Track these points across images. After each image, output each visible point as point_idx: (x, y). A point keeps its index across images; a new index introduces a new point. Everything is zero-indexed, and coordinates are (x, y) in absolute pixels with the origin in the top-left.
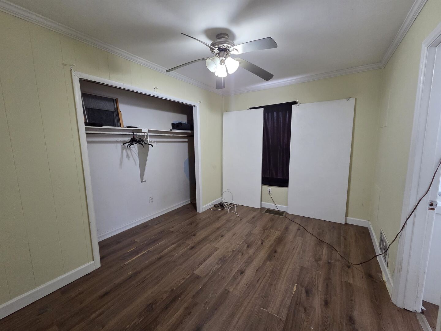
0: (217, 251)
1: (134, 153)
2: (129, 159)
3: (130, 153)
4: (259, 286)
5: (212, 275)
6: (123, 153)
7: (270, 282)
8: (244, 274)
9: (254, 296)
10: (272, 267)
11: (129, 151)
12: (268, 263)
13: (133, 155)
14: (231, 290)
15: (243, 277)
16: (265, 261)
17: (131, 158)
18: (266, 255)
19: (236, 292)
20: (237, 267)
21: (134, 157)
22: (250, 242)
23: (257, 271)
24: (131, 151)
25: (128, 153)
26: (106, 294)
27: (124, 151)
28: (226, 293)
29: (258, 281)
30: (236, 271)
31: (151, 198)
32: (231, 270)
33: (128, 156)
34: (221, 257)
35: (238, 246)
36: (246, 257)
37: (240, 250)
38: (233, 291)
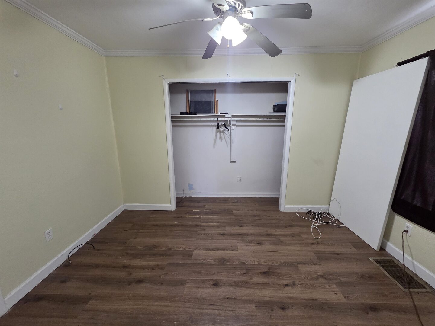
0: (232, 251)
1: (227, 136)
2: (221, 141)
3: (223, 135)
4: (205, 309)
5: (198, 263)
6: (217, 135)
7: (217, 319)
8: (215, 287)
9: (188, 309)
10: (247, 312)
11: (222, 134)
12: (253, 306)
13: (226, 138)
14: (187, 285)
15: (210, 288)
16: (253, 301)
17: (224, 140)
18: (266, 299)
19: (188, 290)
20: (221, 277)
21: (226, 139)
22: (275, 271)
23: (228, 298)
24: (224, 134)
25: (222, 135)
26: (157, 225)
27: (218, 134)
28: (182, 283)
29: (212, 305)
30: (216, 279)
31: (238, 178)
32: (214, 274)
33: (221, 138)
34: (226, 258)
35: (258, 264)
36: (245, 278)
37: (249, 268)
38: (187, 287)
